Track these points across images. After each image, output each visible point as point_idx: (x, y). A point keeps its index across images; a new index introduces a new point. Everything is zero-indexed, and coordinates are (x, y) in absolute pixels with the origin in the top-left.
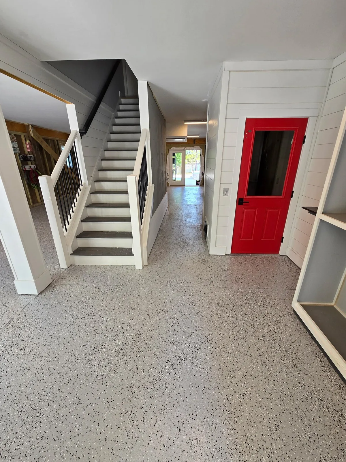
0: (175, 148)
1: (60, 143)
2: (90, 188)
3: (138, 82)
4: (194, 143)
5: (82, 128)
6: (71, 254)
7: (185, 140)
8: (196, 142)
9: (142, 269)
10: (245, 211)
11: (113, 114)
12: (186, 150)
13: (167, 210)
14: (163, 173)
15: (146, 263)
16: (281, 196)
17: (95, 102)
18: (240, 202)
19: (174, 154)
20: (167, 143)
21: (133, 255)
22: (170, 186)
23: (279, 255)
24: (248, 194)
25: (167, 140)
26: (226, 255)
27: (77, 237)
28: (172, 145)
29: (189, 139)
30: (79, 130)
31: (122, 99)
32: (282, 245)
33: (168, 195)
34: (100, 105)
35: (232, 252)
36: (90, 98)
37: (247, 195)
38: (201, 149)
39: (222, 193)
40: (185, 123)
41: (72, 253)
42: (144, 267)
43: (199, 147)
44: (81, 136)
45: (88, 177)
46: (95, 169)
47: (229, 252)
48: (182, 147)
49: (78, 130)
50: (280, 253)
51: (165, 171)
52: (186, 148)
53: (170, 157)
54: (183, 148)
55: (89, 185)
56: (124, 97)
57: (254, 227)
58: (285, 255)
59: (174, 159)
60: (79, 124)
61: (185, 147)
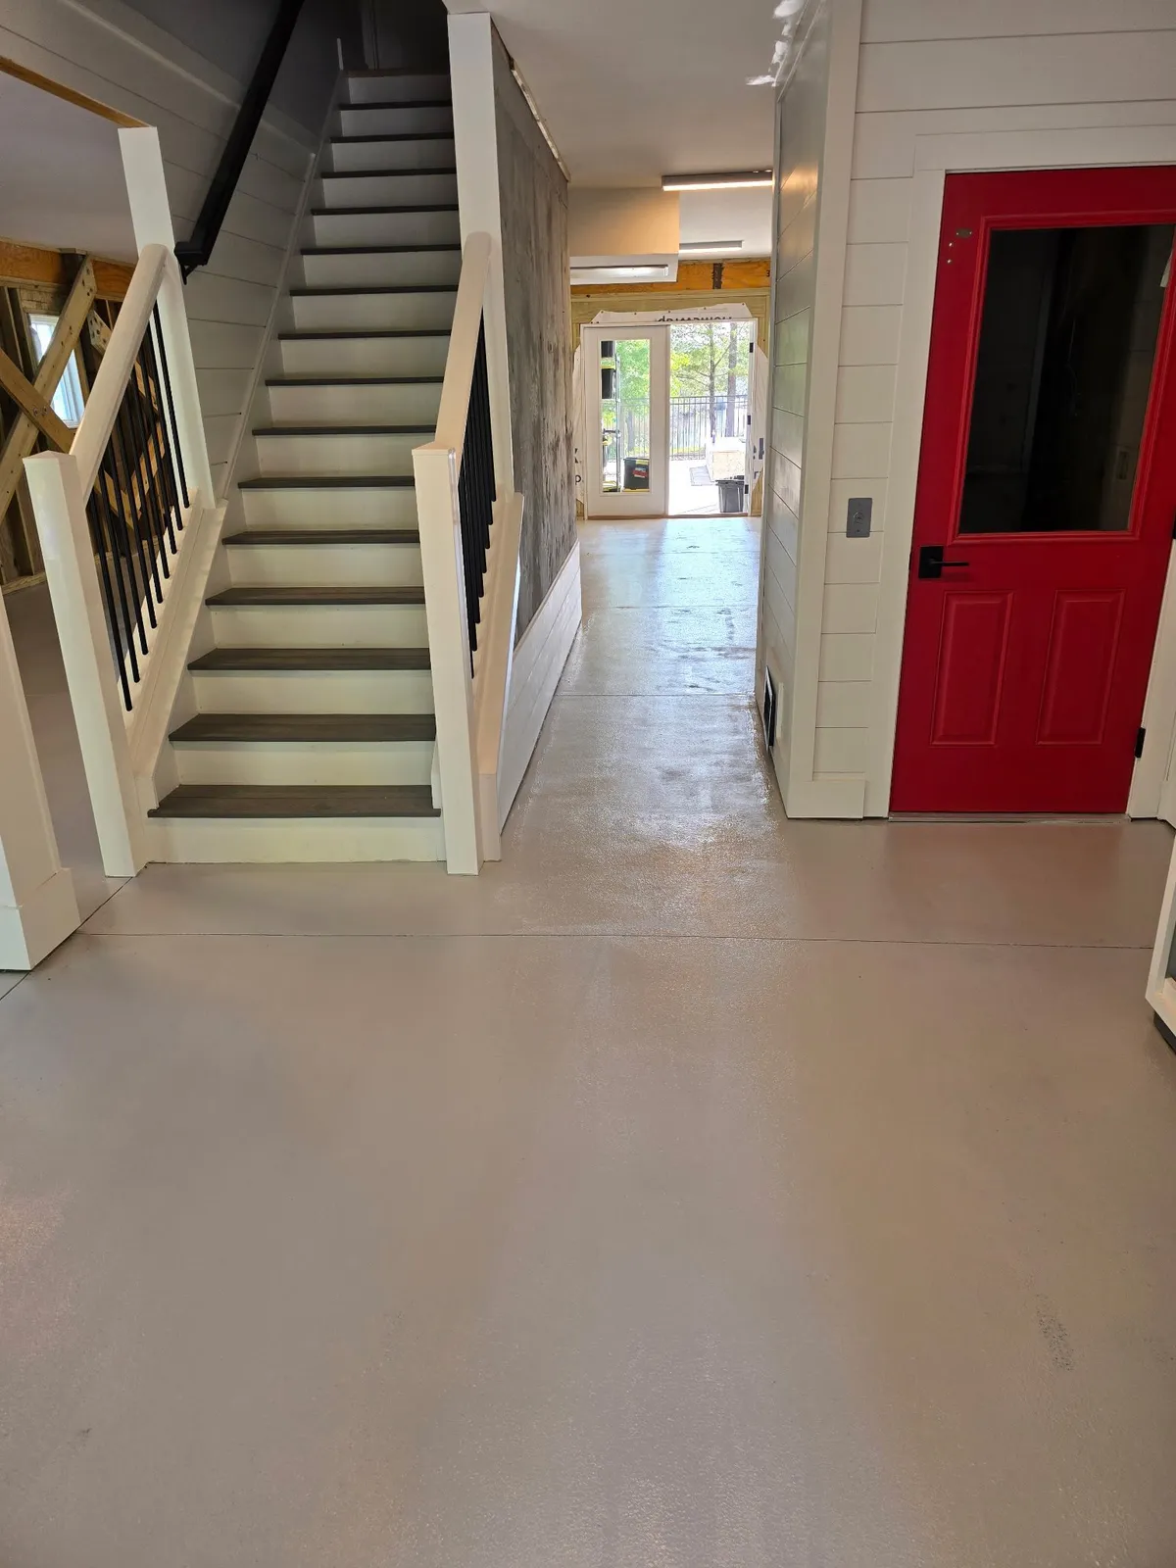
0: (616, 317)
1: (24, 304)
2: (221, 514)
3: (450, 18)
4: (717, 285)
5: (187, 238)
6: (152, 814)
7: (669, 275)
8: (724, 281)
9: (477, 874)
10: (954, 603)
11: (313, 155)
12: (673, 327)
13: (580, 632)
14: (557, 444)
15: (492, 853)
16: (1124, 528)
17: (238, 107)
18: (926, 562)
19: (607, 349)
20: (577, 290)
21: (437, 813)
22: (590, 518)
23: (1126, 817)
24: (967, 525)
25: (576, 277)
26: (865, 818)
27: (174, 737)
28: (594, 299)
29: (685, 266)
30: (174, 246)
31: (350, 80)
32: (1140, 766)
33: (585, 560)
34: (262, 121)
35: (895, 806)
36: (221, 94)
37: (960, 532)
38: (754, 315)
39: (842, 522)
40: (667, 188)
41: (154, 806)
42: (483, 864)
43: (742, 308)
44: (185, 274)
45: (216, 464)
46: (240, 425)
47: (882, 808)
48: (652, 307)
49: (171, 246)
50: (1132, 810)
51: (569, 438)
52: (673, 315)
53: (586, 362)
54: (659, 315)
55: (217, 500)
56: (357, 67)
57: (999, 684)
58: (1155, 819)
59: (607, 375)
60: (174, 216)
61: (669, 309)
